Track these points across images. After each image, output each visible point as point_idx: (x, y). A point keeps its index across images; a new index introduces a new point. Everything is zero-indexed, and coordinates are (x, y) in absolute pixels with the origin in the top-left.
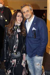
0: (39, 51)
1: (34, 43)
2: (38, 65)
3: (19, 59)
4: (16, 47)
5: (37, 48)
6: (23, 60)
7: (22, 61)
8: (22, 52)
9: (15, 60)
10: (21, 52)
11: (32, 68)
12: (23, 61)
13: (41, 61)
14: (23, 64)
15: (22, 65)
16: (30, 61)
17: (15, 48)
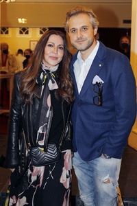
0: (111, 144)
1: (97, 121)
2: (109, 181)
3: (52, 166)
4: (45, 133)
5: (106, 135)
6: (64, 168)
7: (61, 171)
8: (61, 145)
9: (42, 169)
10: (58, 146)
11: (88, 190)
12: (65, 172)
13: (115, 172)
14: (64, 180)
15: (61, 181)
16: (84, 170)
17: (42, 135)
